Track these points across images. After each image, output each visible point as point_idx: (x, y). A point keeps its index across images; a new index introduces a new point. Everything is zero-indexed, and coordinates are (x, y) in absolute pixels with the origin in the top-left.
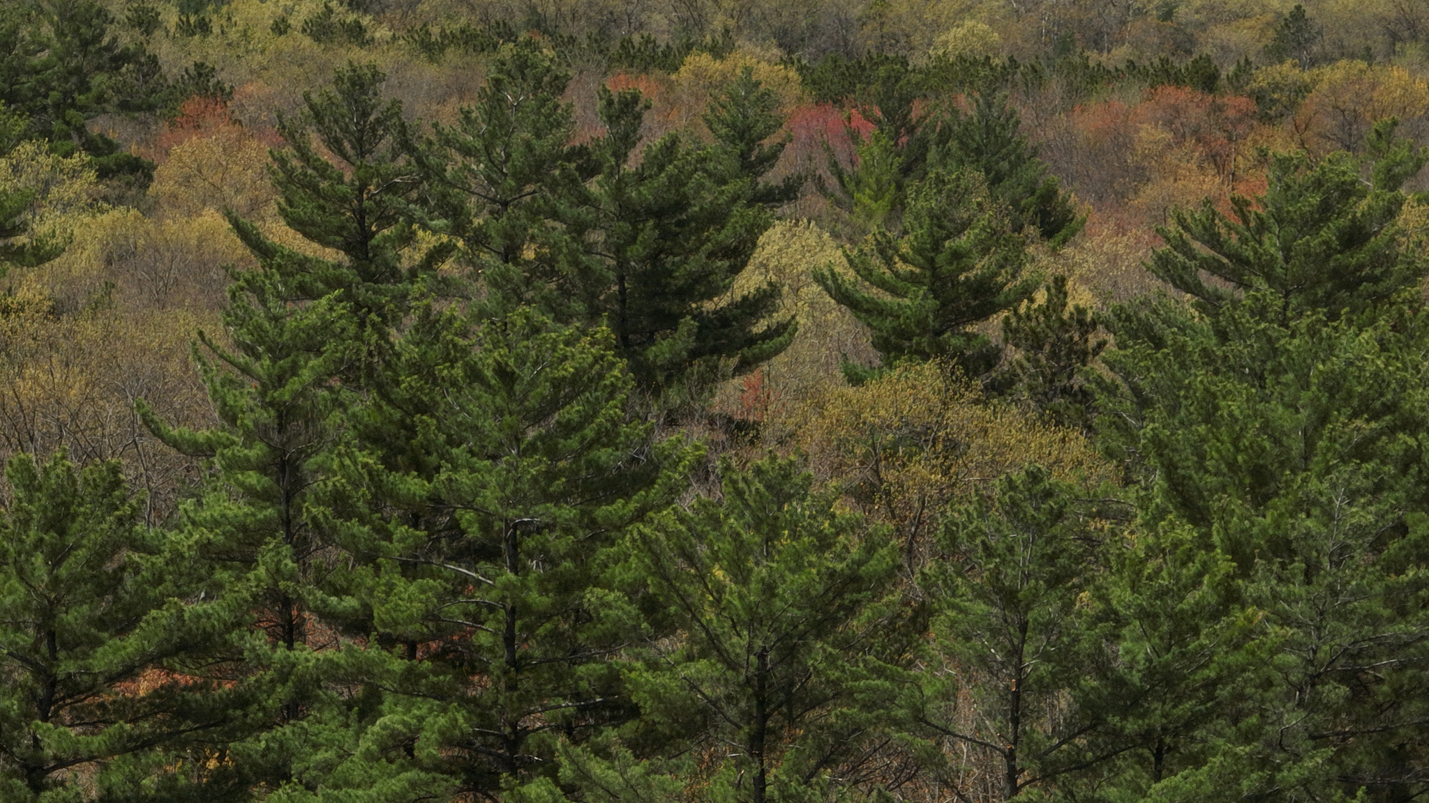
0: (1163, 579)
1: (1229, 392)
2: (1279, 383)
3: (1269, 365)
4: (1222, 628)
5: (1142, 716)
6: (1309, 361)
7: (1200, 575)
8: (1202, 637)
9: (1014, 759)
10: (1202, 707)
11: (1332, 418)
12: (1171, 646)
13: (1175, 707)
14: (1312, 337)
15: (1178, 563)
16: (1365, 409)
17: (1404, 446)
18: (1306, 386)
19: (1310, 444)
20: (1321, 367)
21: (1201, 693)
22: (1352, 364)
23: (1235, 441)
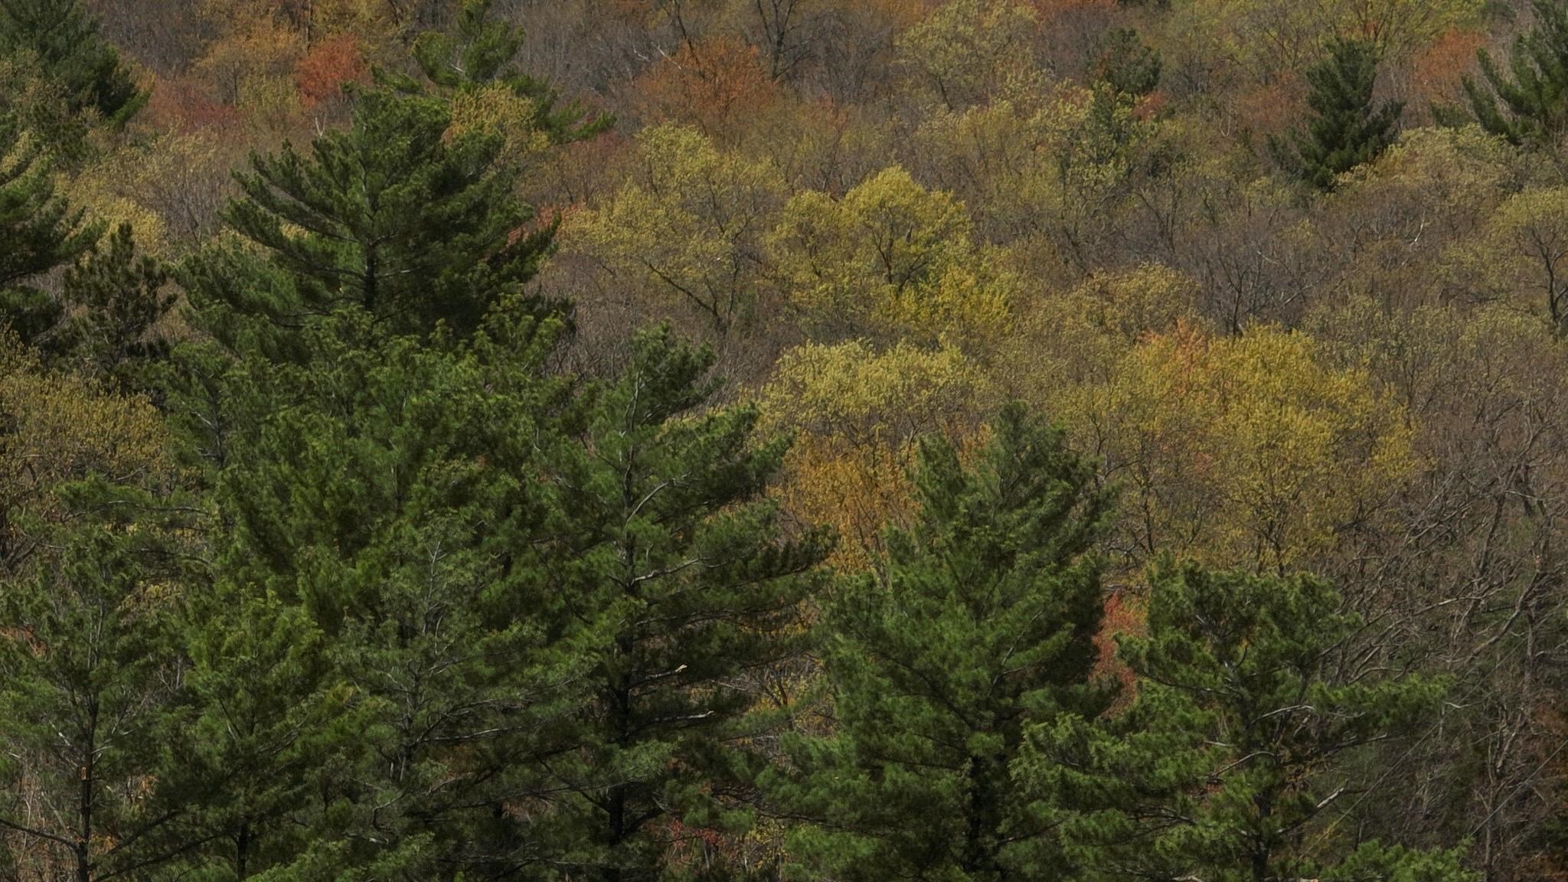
0: (245, 654)
1: (316, 425)
2: (367, 415)
3: (358, 396)
4: (309, 707)
5: (224, 804)
6: (402, 393)
7: (284, 646)
8: (288, 717)
9: (86, 853)
10: (290, 793)
11: (428, 457)
12: (253, 725)
13: (260, 792)
14: (405, 366)
15: (261, 634)
16: (463, 447)
17: (506, 488)
18: (400, 421)
19: (404, 482)
20: (414, 400)
21: (288, 777)
22: (448, 396)
23: (322, 485)
